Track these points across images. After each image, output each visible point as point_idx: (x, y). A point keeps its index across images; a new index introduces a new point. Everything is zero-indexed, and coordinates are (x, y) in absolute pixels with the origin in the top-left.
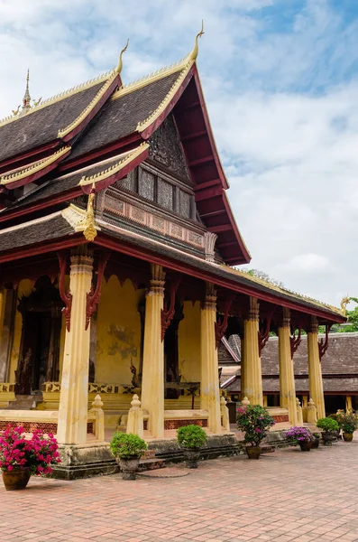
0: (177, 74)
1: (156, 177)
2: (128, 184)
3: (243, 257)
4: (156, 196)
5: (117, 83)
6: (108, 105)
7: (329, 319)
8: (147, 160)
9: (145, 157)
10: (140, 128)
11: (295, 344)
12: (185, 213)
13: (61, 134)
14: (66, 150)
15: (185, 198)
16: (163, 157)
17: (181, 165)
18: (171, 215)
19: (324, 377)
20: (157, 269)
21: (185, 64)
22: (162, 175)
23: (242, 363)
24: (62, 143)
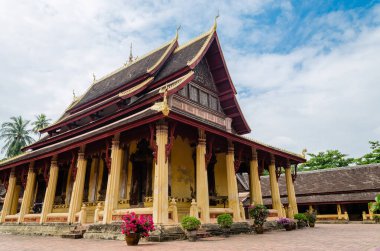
0: (206, 37)
1: (198, 90)
2: (184, 93)
3: (247, 130)
4: (199, 99)
5: (176, 45)
6: (172, 56)
7: (296, 160)
8: (193, 81)
9: (192, 79)
10: (189, 64)
11: (278, 174)
12: (214, 108)
13: (148, 71)
14: (152, 78)
15: (214, 100)
16: (201, 79)
17: (211, 83)
18: (207, 109)
19: (297, 195)
20: (202, 133)
21: (210, 32)
22: (202, 89)
23: (250, 190)
24: (149, 75)
